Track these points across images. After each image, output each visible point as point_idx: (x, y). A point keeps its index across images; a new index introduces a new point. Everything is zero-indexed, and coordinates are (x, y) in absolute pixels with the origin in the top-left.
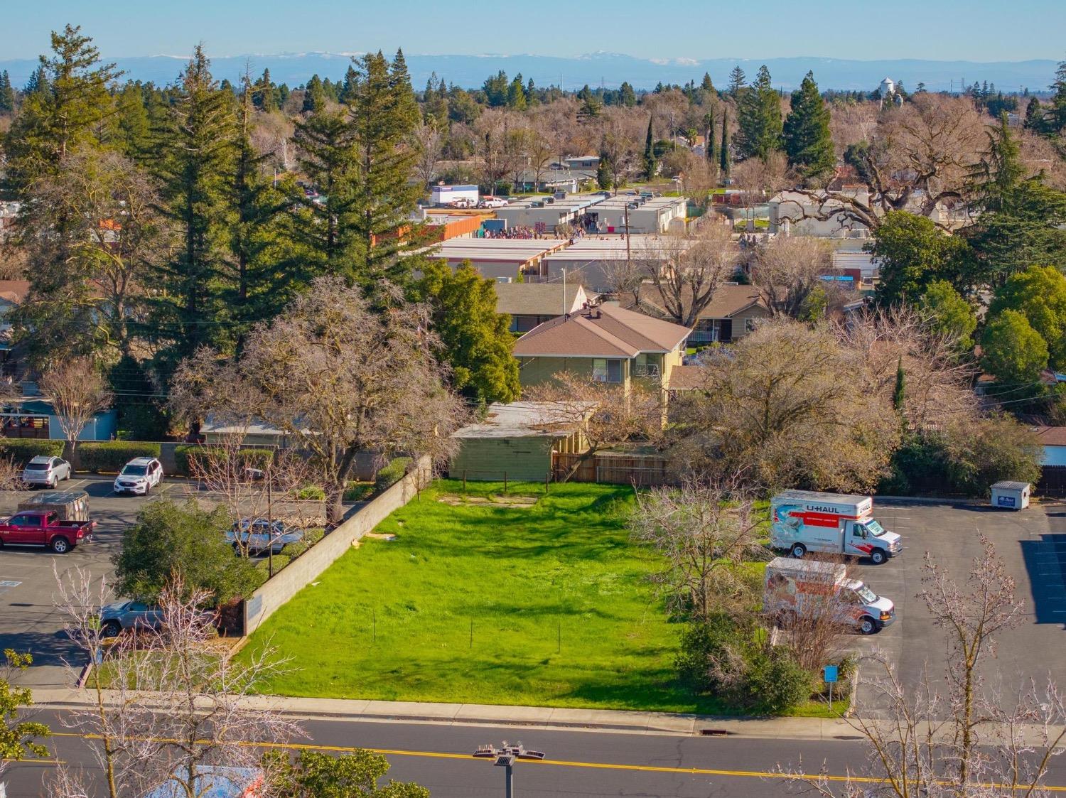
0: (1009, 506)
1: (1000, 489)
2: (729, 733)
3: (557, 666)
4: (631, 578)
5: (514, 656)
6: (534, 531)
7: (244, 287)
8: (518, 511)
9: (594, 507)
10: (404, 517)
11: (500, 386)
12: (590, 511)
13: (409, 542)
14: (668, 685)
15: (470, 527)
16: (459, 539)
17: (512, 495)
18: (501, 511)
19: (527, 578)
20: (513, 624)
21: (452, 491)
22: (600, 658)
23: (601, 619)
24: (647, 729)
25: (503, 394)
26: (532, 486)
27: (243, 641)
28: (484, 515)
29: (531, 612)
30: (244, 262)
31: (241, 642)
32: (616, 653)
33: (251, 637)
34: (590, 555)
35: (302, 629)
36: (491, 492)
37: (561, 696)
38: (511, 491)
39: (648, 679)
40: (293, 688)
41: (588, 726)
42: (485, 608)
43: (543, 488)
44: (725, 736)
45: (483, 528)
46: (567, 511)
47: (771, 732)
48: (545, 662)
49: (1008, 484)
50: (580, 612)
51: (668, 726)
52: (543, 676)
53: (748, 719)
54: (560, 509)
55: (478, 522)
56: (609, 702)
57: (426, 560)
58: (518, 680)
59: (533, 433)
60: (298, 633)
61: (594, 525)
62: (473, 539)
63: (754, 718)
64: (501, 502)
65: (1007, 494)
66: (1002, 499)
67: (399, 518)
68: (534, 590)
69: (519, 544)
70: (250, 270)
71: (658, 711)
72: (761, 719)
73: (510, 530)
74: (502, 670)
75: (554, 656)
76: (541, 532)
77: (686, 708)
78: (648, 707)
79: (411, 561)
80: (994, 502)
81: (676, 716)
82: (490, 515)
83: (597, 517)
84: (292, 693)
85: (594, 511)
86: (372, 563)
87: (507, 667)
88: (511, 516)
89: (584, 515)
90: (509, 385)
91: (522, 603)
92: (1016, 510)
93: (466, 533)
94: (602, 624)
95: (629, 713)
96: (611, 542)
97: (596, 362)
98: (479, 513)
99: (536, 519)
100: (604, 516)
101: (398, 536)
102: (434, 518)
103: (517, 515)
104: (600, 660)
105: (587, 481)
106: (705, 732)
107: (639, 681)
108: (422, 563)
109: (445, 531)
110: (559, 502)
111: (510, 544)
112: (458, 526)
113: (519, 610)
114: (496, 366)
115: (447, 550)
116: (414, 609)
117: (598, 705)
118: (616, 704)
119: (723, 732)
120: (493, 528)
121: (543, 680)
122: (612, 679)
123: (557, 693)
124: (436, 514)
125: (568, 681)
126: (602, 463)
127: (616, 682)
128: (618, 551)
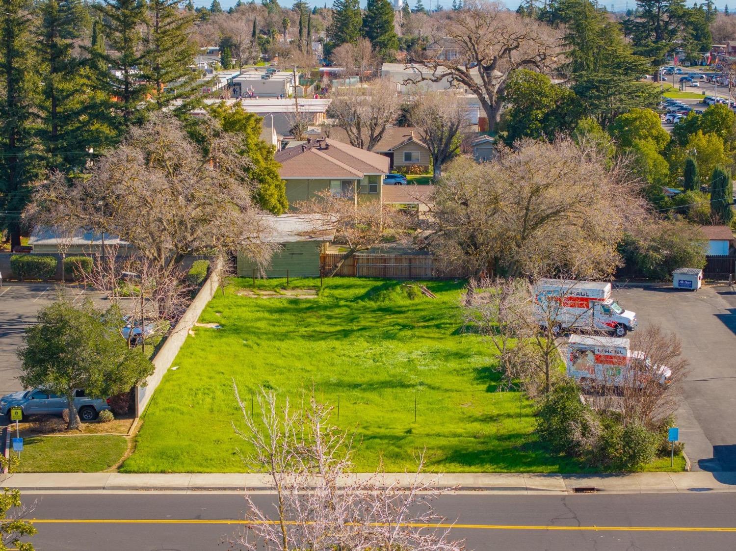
0: (687, 287)
1: (680, 274)
2: (598, 490)
3: (421, 436)
4: (435, 354)
5: (380, 427)
6: (330, 317)
7: (55, 127)
8: (308, 301)
9: (368, 296)
10: (220, 309)
11: (274, 201)
12: (366, 300)
13: (236, 330)
14: (525, 447)
15: (276, 316)
16: (274, 325)
17: (294, 288)
18: (295, 302)
19: (350, 357)
20: (362, 398)
21: (244, 287)
22: (452, 426)
23: (432, 391)
24: (527, 489)
25: (276, 208)
26: (306, 280)
27: (137, 422)
28: (282, 306)
29: (371, 387)
30: (55, 106)
31: (135, 424)
32: (462, 420)
33: (143, 418)
34: (388, 336)
35: (185, 409)
36: (277, 286)
37: (439, 462)
38: (292, 285)
39: (507, 444)
40: (200, 465)
41: (475, 489)
42: (331, 385)
43: (317, 282)
44: (595, 493)
45: (287, 316)
46: (347, 300)
47: (633, 488)
48: (409, 432)
49: (685, 270)
50: (413, 386)
51: (544, 486)
52: (416, 445)
53: (607, 476)
54: (341, 299)
55: (281, 311)
56: (482, 466)
57: (258, 345)
58: (397, 450)
59: (303, 238)
60: (182, 413)
61: (374, 311)
62: (284, 326)
63: (610, 475)
64: (289, 294)
65: (687, 278)
66: (682, 282)
67: (215, 309)
68: (363, 367)
69: (323, 328)
70: (60, 113)
71: (528, 472)
72: (617, 476)
73: (310, 317)
74: (378, 441)
75: (413, 425)
76: (336, 318)
77: (550, 468)
78: (517, 468)
79: (245, 345)
80: (675, 284)
81: (545, 476)
82: (286, 305)
83: (373, 304)
84: (201, 469)
85: (370, 299)
86: (214, 348)
87: (381, 438)
88: (304, 306)
89: (361, 303)
90: (279, 201)
91: (359, 380)
92: (693, 290)
93: (277, 320)
94: (436, 395)
95: (503, 475)
96: (399, 324)
97: (333, 183)
98: (278, 304)
99: (326, 308)
100: (378, 303)
101: (223, 326)
102: (244, 309)
103: (309, 305)
104: (452, 428)
105: (349, 276)
106: (577, 490)
107: (499, 446)
108: (255, 347)
109: (259, 319)
110: (337, 292)
111: (318, 329)
112: (267, 315)
113: (360, 385)
114: (270, 185)
115: (270, 336)
116: (272, 388)
117: (473, 468)
118: (488, 467)
119: (593, 489)
120: (295, 315)
121: (417, 448)
122: (473, 445)
123: (434, 460)
124: (244, 306)
125: (440, 448)
126: (360, 261)
127: (480, 448)
128: (408, 333)
